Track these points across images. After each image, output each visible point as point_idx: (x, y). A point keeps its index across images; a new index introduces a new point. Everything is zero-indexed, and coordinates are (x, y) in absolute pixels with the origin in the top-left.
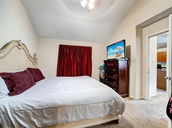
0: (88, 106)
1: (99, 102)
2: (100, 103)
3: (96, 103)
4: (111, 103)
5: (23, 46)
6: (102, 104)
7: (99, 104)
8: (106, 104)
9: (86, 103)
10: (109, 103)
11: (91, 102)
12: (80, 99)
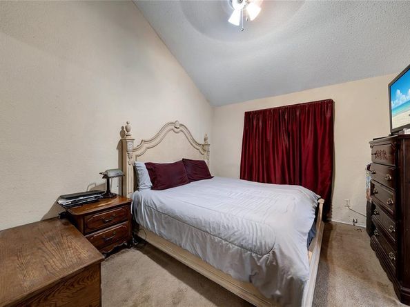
0: (211, 238)
1: (232, 239)
2: (232, 243)
3: (226, 240)
4: (259, 259)
5: (181, 128)
6: (236, 247)
7: (230, 245)
8: (246, 254)
9: (208, 230)
10: (254, 255)
11: (216, 233)
12: (201, 218)
